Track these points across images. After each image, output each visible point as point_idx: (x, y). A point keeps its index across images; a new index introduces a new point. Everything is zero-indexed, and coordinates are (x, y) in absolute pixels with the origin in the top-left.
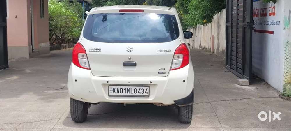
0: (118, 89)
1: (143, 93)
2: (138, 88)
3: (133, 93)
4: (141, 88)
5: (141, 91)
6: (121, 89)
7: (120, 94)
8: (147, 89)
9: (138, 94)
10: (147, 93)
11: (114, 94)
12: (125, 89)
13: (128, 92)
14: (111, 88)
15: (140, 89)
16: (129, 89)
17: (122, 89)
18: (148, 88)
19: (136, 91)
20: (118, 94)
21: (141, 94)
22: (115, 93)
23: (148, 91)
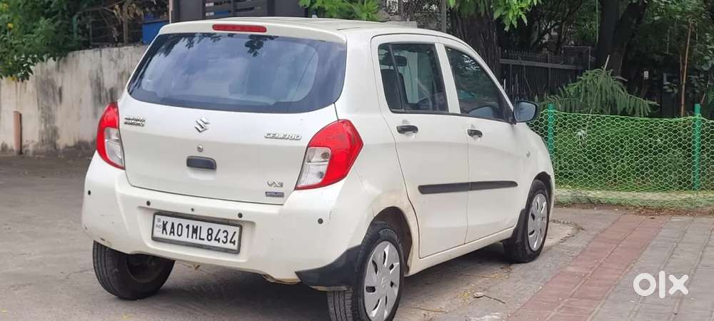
0: (173, 224)
1: (225, 241)
2: (216, 227)
3: (203, 239)
4: (223, 227)
5: (221, 236)
6: (180, 226)
7: (176, 238)
8: (235, 233)
9: (214, 243)
10: (234, 243)
11: (164, 236)
12: (188, 227)
13: (194, 235)
14: (159, 221)
15: (219, 230)
16: (197, 227)
17: (182, 226)
18: (237, 229)
19: (211, 235)
20: (171, 237)
21: (221, 245)
22: (166, 233)
23: (236, 238)
